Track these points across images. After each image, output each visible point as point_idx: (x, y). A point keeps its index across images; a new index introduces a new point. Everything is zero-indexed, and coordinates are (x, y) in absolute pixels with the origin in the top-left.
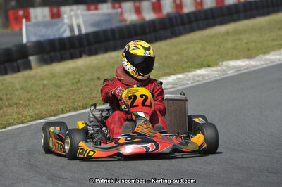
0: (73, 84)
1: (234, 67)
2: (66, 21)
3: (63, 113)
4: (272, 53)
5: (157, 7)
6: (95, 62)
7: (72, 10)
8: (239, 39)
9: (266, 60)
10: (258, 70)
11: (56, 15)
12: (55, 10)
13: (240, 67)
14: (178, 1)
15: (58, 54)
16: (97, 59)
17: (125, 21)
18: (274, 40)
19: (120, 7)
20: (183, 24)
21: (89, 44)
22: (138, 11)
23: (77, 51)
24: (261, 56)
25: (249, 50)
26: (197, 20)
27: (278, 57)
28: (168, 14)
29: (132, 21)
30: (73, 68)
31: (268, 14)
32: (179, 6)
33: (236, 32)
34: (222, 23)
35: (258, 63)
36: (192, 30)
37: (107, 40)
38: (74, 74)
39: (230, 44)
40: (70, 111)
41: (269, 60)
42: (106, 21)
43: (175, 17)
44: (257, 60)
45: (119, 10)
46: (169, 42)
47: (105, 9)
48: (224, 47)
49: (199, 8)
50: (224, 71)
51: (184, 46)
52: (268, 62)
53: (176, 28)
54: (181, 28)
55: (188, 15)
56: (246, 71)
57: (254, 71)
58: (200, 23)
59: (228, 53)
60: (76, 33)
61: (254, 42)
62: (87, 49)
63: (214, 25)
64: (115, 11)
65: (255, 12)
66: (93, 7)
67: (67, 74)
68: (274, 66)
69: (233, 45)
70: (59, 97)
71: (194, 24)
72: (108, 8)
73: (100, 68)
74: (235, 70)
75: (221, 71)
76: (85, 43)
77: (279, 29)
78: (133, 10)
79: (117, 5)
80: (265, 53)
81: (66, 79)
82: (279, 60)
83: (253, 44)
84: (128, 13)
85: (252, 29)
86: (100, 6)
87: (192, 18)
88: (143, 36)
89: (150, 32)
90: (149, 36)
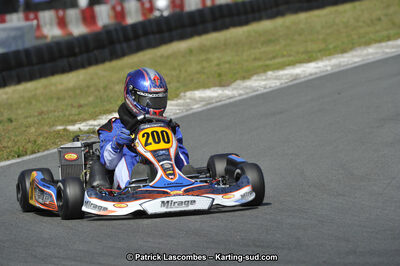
1: (202, 99)
4: (255, 77)
5: (88, 17)
6: (4, 97)
8: (208, 60)
9: (246, 88)
10: (236, 102)
13: (211, 98)
14: (119, 8)
16: (6, 93)
17: (45, 37)
18: (255, 59)
19: (36, 18)
20: (127, 39)
22: (62, 23)
24: (239, 82)
25: (220, 75)
26: (146, 34)
27: (263, 83)
28: (104, 27)
29: (53, 37)
31: (246, 23)
32: (120, 15)
33: (203, 49)
34: (182, 37)
35: (235, 93)
36: (139, 49)
37: (20, 65)
39: (194, 67)
41: (251, 88)
42: (15, 38)
43: (116, 30)
44: (235, 89)
45: (35, 22)
46: (108, 65)
47: (15, 20)
48: (186, 71)
50: (189, 105)
52: (248, 91)
53: (118, 47)
54: (125, 45)
55: (134, 26)
56: (219, 104)
57: (230, 104)
58: (151, 37)
59: (192, 80)
61: (228, 62)
63: (171, 40)
64: (28, 23)
65: (227, 20)
68: (257, 97)
69: (198, 68)
71: (143, 40)
72: (19, 20)
73: (11, 105)
74: (204, 103)
75: (183, 105)
77: (263, 43)
78: (55, 21)
79: (32, 16)
80: (244, 78)
82: (265, 88)
83: (227, 66)
84: (48, 26)
85: (225, 45)
86: (8, 17)
87: (140, 31)
88: (71, 59)
89: (81, 53)
90: (79, 58)
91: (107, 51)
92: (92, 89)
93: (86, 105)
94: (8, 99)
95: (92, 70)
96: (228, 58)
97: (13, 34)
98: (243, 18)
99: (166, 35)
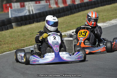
0: (31, 34)
2: (27, 8)
3: (27, 46)
4: (113, 20)
6: (40, 25)
7: (29, 4)
9: (110, 23)
10: (107, 27)
11: (23, 6)
12: (22, 4)
15: (24, 22)
17: (52, 8)
18: (113, 15)
20: (75, 8)
21: (37, 18)
22: (57, 3)
23: (32, 20)
24: (108, 21)
25: (103, 19)
26: (81, 7)
27: (115, 22)
28: (69, 5)
29: (54, 8)
30: (30, 28)
31: (111, 4)
32: (74, 1)
34: (92, 8)
35: (107, 24)
36: (79, 11)
38: (31, 30)
40: (30, 46)
41: (112, 23)
42: (43, 8)
43: (72, 6)
44: (107, 23)
45: (49, 3)
46: (70, 16)
47: (43, 3)
49: (82, 2)
51: (76, 18)
52: (111, 24)
53: (73, 10)
54: (75, 10)
55: (78, 5)
57: (105, 28)
58: (83, 8)
60: (31, 13)
61: (105, 15)
62: (36, 20)
63: (88, 9)
64: (47, 4)
65: (105, 3)
66: (38, 2)
67: (28, 30)
68: (114, 25)
70: (25, 40)
71: (80, 9)
76: (35, 17)
77: (115, 10)
78: (55, 3)
79: (48, 1)
80: (110, 20)
81: (27, 33)
82: (116, 23)
83: (105, 17)
84: (53, 5)
85: (104, 10)
86: (41, 2)
87: (79, 6)
88: (59, 14)
89: (62, 12)
90: (61, 14)
91: (70, 12)
92: (65, 23)
93: (63, 28)
94: (41, 26)
95: (65, 17)
96: (105, 14)
97: (42, 7)
98: (110, 2)
99: (87, 7)
